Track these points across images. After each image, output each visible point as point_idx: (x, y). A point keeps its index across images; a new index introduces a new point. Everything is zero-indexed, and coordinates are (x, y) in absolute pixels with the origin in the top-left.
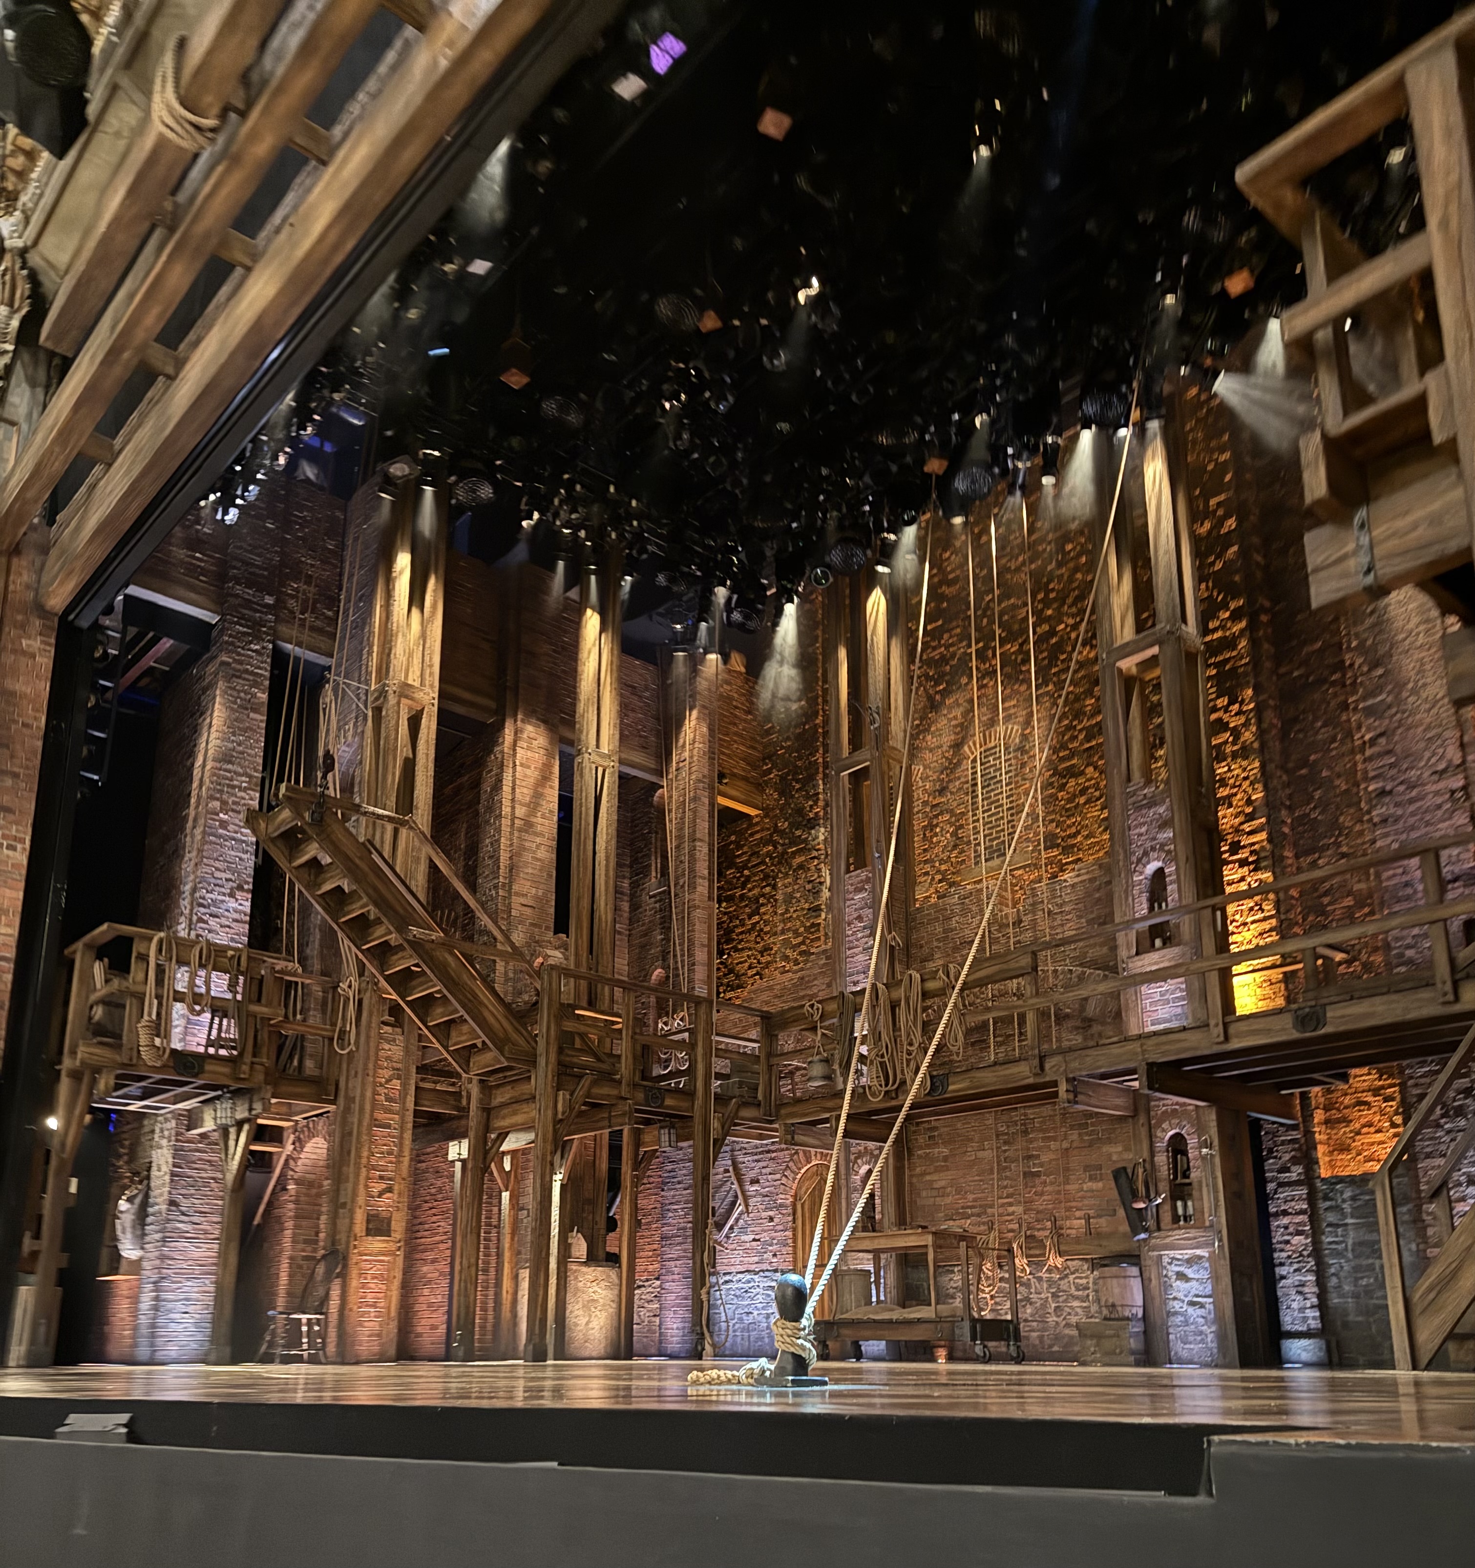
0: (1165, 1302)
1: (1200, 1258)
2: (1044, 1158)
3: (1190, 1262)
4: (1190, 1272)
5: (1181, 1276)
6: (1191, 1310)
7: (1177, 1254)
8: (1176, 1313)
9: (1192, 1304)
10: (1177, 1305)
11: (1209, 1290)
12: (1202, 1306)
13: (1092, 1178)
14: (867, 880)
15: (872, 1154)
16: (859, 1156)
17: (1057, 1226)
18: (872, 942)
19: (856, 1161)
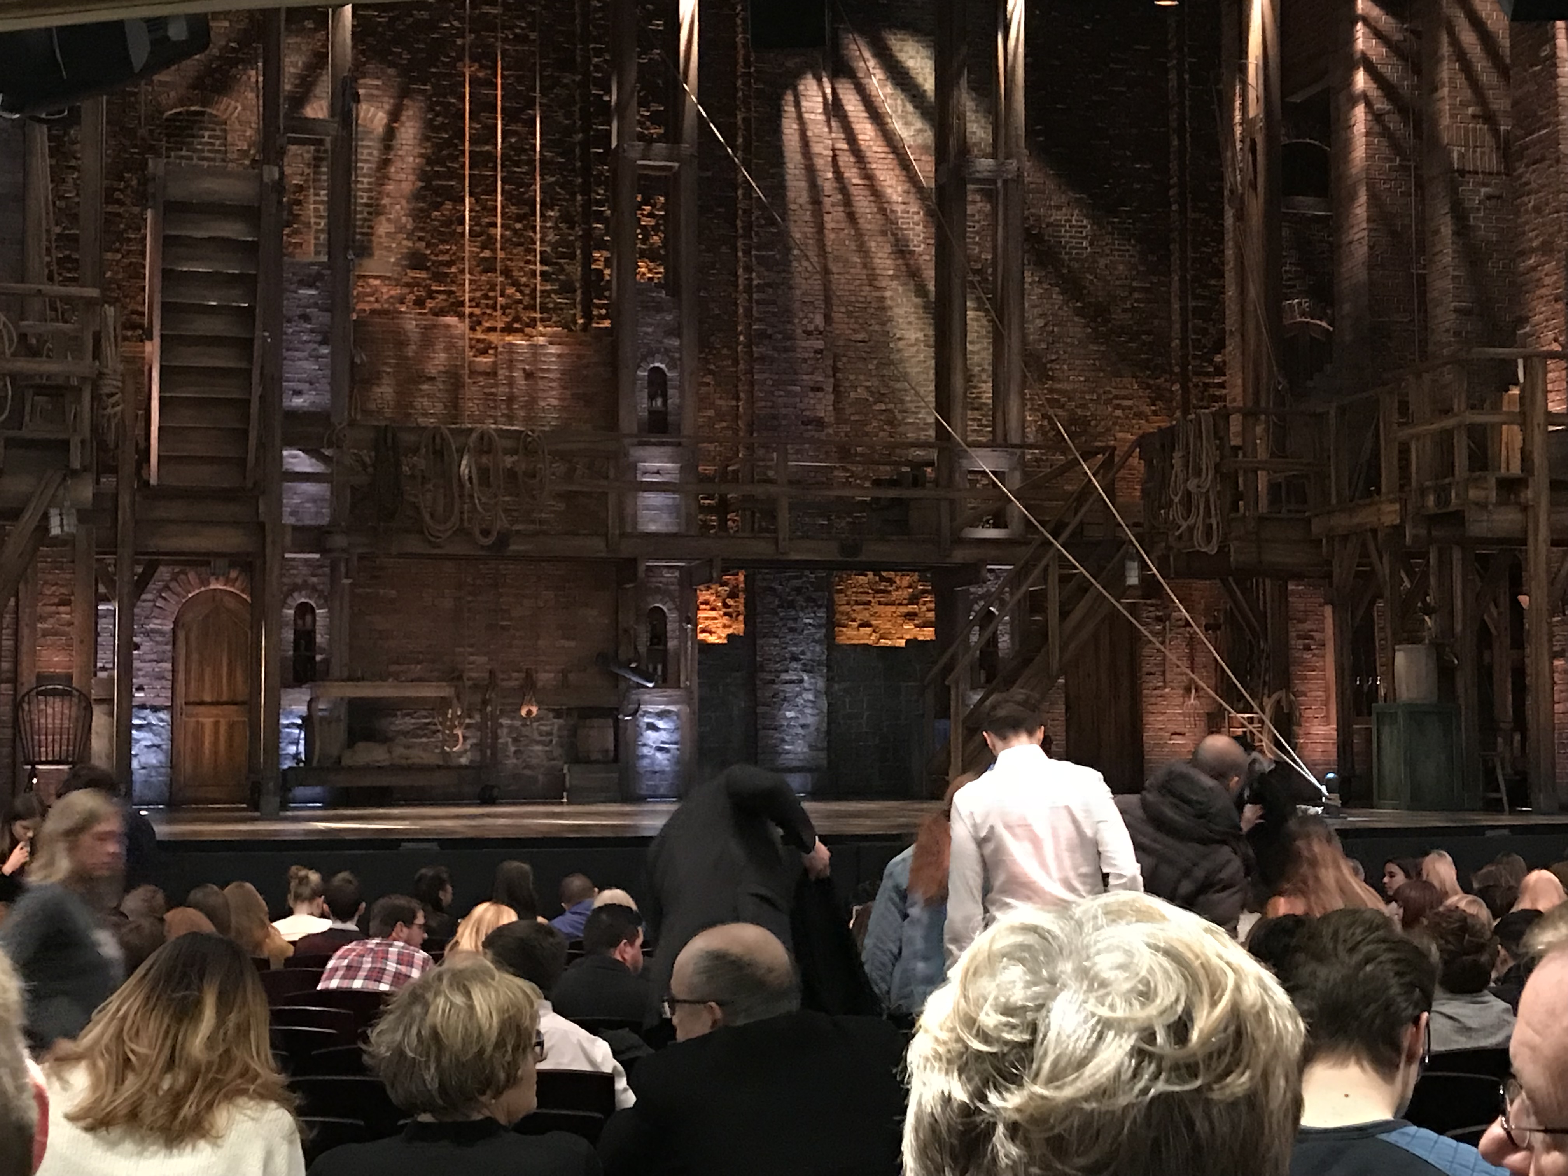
0: (636, 747)
1: (669, 712)
2: (515, 614)
3: (661, 715)
4: (660, 724)
5: (652, 727)
6: (659, 755)
7: (650, 708)
8: (644, 757)
9: (660, 749)
10: (645, 751)
11: (674, 738)
12: (667, 751)
13: (566, 637)
14: (319, 276)
15: (314, 588)
16: (295, 588)
17: (529, 675)
18: (325, 350)
19: (290, 593)
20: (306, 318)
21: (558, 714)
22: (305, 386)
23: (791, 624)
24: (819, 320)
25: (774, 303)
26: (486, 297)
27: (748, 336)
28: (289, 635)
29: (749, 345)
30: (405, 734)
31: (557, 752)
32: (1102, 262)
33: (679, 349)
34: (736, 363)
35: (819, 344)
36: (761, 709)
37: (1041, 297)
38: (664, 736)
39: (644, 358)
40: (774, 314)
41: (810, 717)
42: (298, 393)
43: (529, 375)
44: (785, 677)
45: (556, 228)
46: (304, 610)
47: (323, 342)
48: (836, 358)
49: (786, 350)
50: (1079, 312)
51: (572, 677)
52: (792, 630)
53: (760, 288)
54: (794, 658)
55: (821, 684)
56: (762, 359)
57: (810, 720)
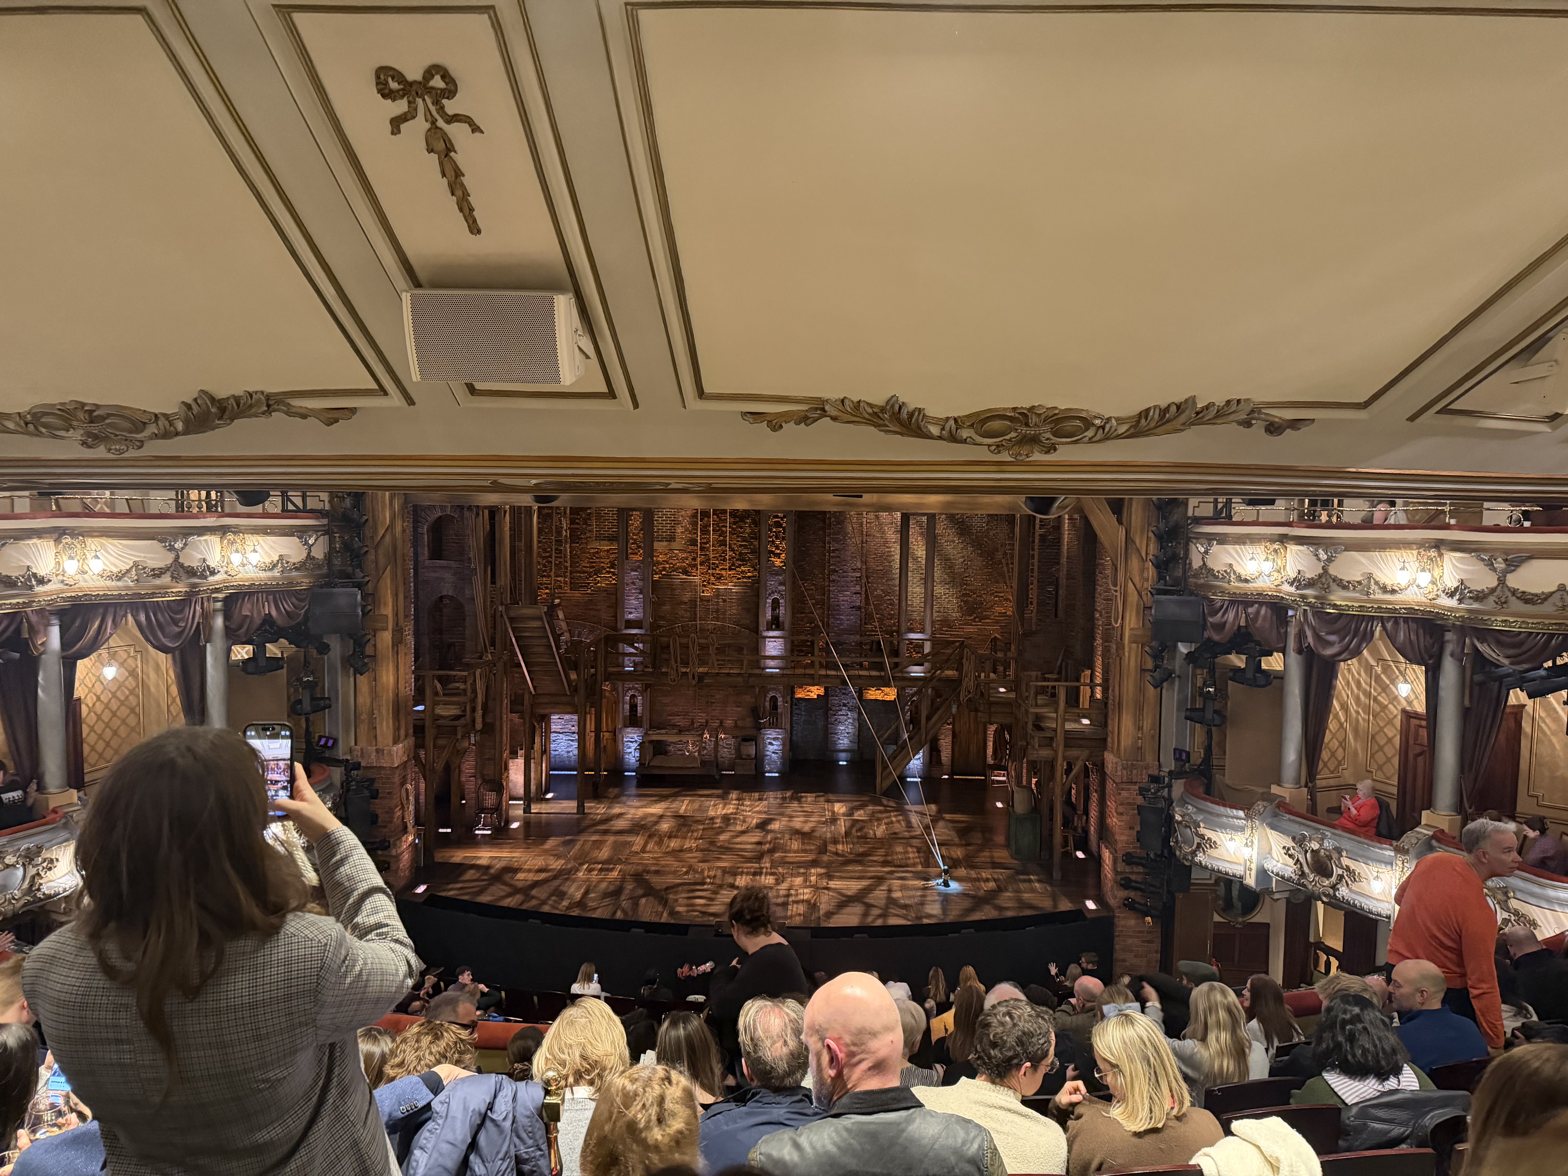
0: (764, 751)
1: (778, 738)
2: (717, 696)
3: (775, 739)
4: (774, 743)
5: (771, 744)
6: (773, 755)
7: (770, 737)
8: (767, 756)
9: (774, 753)
10: (768, 753)
11: (781, 748)
12: (777, 754)
13: (737, 706)
14: (639, 567)
15: (636, 689)
16: (630, 689)
17: (721, 722)
18: (641, 596)
19: (627, 691)
20: (633, 583)
21: (733, 737)
22: (633, 611)
23: (844, 691)
24: (859, 565)
25: (839, 557)
26: (721, 556)
27: (829, 571)
28: (627, 707)
29: (829, 575)
30: (674, 743)
31: (733, 752)
32: (991, 533)
33: (785, 591)
34: (824, 581)
35: (858, 575)
36: (829, 726)
37: (962, 549)
38: (775, 747)
39: (770, 594)
40: (839, 562)
41: (850, 729)
42: (631, 613)
43: (724, 601)
44: (840, 713)
45: (750, 526)
46: (633, 696)
47: (640, 593)
48: (867, 577)
49: (844, 577)
50: (981, 555)
51: (739, 722)
52: (844, 694)
53: (833, 551)
54: (845, 705)
55: (856, 716)
56: (834, 581)
57: (850, 731)
